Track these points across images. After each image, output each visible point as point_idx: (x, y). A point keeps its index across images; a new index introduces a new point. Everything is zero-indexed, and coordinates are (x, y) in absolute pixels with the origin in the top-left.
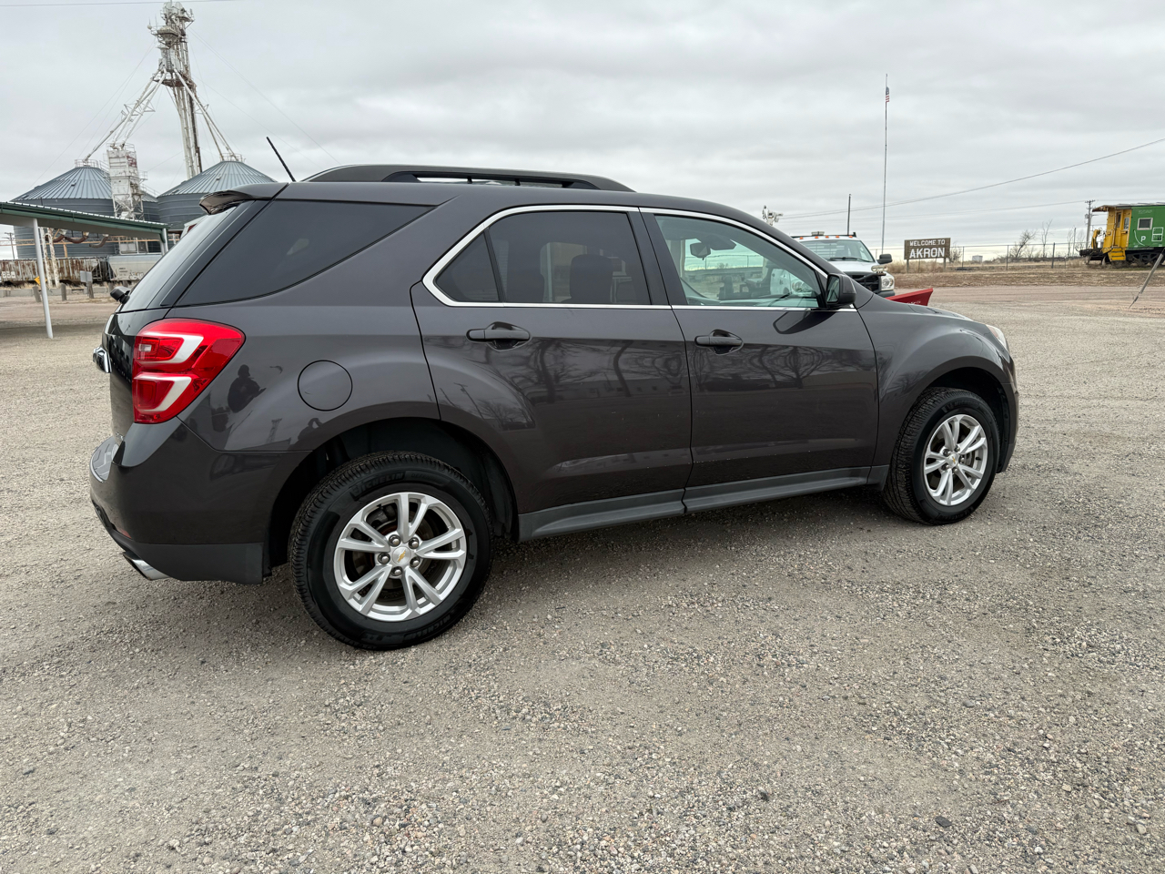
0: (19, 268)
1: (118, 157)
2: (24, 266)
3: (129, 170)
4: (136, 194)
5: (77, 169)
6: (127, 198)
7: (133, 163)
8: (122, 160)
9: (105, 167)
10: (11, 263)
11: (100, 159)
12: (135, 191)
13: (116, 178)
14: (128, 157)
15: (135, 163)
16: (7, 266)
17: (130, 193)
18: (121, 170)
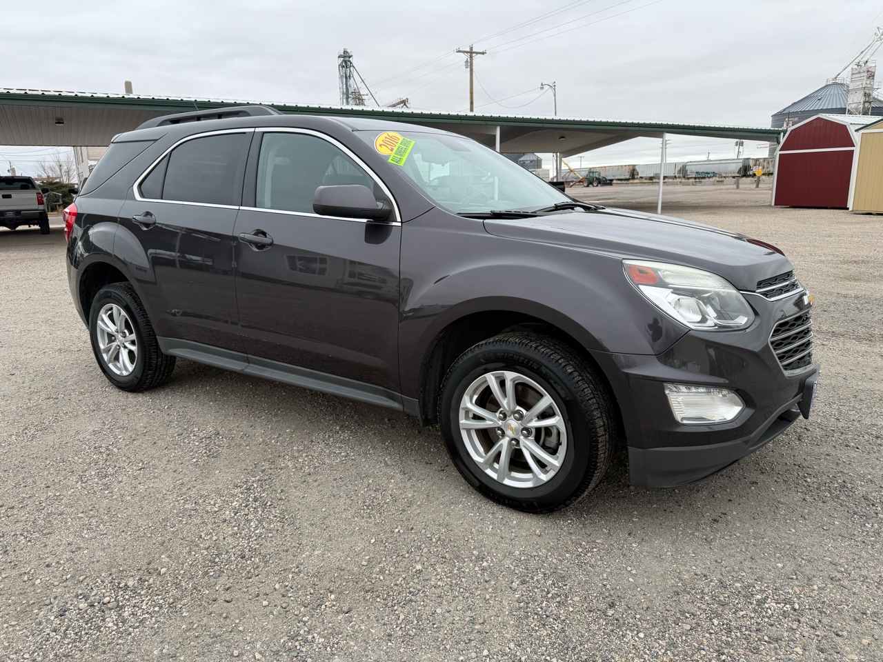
0: (765, 164)
1: (859, 73)
2: (768, 163)
3: (865, 82)
4: (867, 102)
5: (827, 86)
6: (859, 105)
7: (871, 76)
8: (862, 75)
9: (847, 82)
10: (761, 160)
11: (845, 77)
12: (867, 99)
13: (854, 90)
14: (868, 71)
15: (873, 76)
16: (758, 162)
17: (862, 101)
18: (860, 83)
